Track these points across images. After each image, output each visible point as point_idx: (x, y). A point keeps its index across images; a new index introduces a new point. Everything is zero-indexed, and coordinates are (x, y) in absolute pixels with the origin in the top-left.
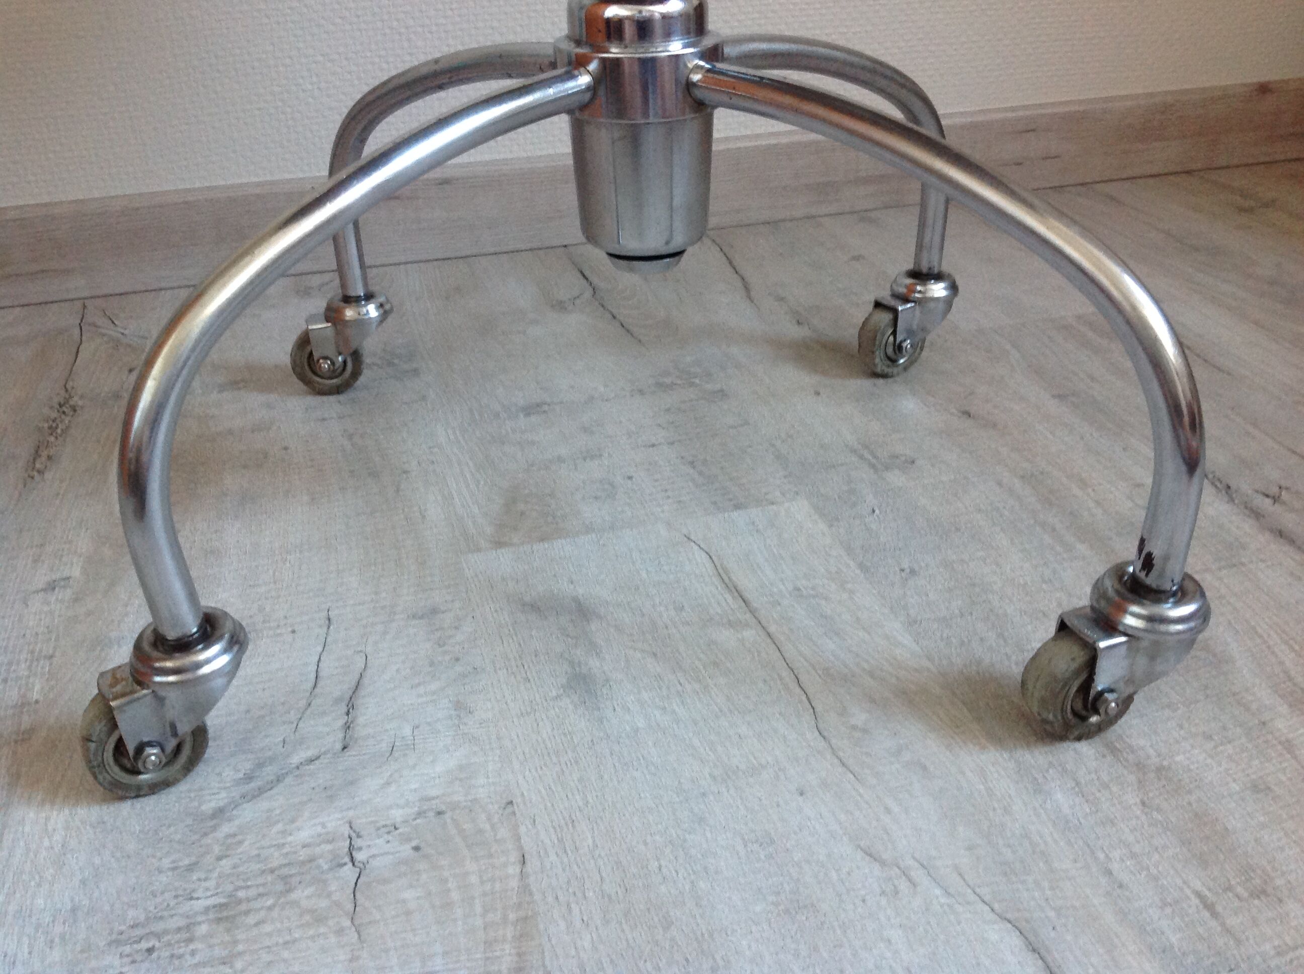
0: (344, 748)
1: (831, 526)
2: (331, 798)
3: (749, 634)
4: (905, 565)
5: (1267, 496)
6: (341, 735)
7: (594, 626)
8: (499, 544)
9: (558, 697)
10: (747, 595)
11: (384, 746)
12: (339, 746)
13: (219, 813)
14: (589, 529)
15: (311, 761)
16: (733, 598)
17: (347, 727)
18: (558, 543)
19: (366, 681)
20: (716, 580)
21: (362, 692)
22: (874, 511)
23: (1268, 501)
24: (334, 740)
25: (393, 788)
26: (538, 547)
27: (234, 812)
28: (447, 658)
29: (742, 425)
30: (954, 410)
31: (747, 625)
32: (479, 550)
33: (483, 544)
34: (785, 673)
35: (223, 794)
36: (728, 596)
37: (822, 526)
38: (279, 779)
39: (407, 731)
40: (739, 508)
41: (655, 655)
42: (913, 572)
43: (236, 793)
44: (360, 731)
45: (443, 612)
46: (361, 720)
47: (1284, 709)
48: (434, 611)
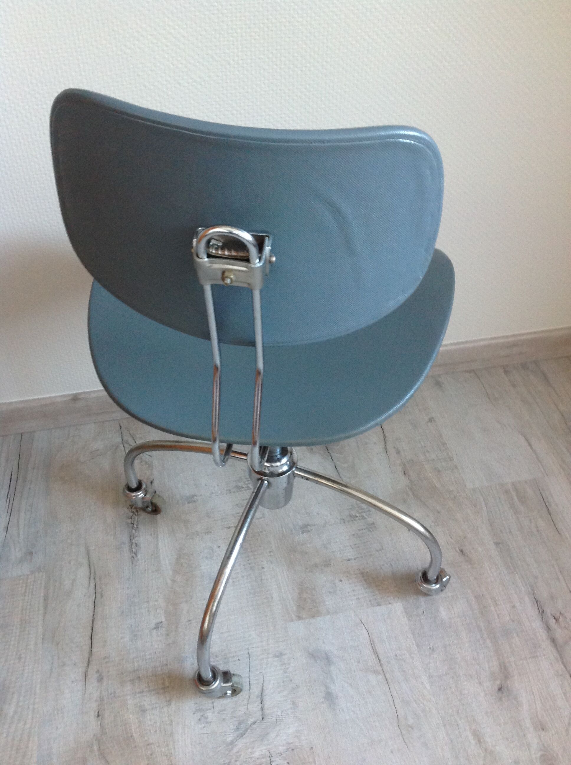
0: (263, 719)
1: (409, 620)
2: (262, 740)
3: (380, 677)
4: (431, 646)
5: (555, 618)
6: (261, 713)
7: (332, 668)
8: (299, 618)
9: (322, 703)
10: (380, 657)
11: (274, 719)
12: (261, 718)
13: (232, 743)
14: (328, 613)
15: (254, 723)
16: (376, 658)
17: (262, 709)
18: (319, 619)
19: (265, 688)
20: (370, 647)
21: (264, 694)
22: (424, 612)
23: (554, 621)
24: (259, 715)
25: (278, 738)
26: (312, 621)
27: (236, 743)
28: (288, 679)
29: (380, 550)
30: (458, 549)
31: (380, 673)
32: (292, 620)
33: (294, 617)
34: (390, 698)
35: (232, 735)
36: (374, 656)
37: (406, 619)
38: (246, 730)
39: (279, 713)
40: (379, 605)
41: (351, 685)
42: (433, 650)
43: (236, 734)
44: (267, 712)
45: (284, 655)
46: (266, 706)
47: (531, 729)
48: (281, 654)
